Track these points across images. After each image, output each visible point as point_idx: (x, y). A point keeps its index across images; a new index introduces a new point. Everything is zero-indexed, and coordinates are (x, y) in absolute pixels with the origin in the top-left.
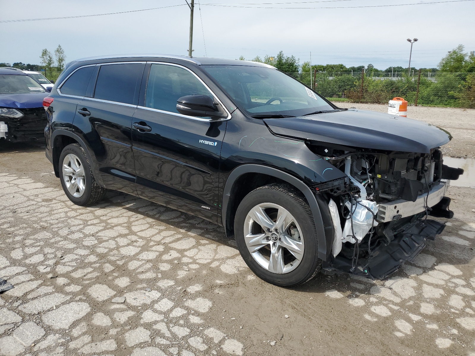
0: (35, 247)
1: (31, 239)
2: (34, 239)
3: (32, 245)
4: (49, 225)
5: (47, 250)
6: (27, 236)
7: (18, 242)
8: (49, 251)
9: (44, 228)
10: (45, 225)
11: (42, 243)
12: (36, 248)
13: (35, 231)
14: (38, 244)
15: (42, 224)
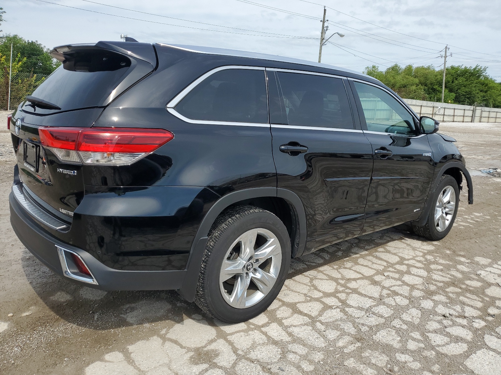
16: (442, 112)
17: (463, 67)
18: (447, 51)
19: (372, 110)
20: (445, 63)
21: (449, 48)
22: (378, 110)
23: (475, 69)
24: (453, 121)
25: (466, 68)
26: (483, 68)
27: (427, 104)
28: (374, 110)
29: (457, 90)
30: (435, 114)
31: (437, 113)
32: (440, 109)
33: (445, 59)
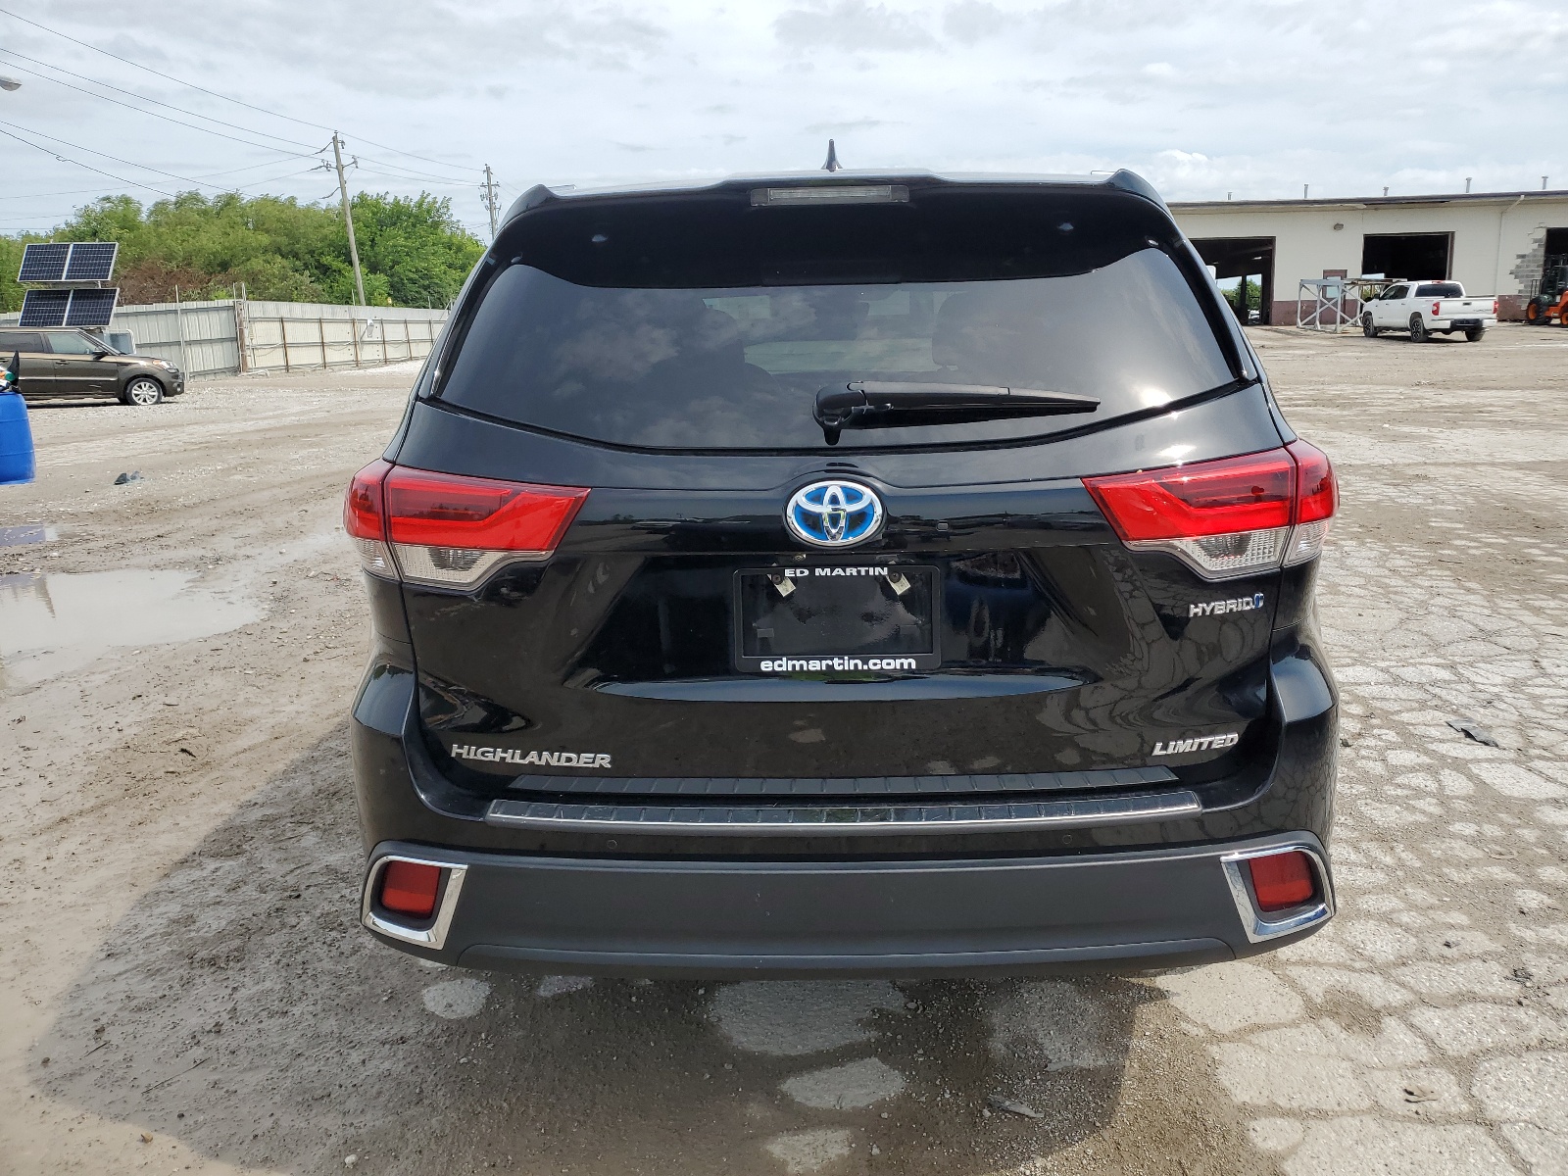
0: (1409, 787)
1: (1423, 812)
2: (1413, 809)
3: (1419, 793)
4: (1364, 845)
5: (1378, 768)
6: (1437, 828)
7: (1463, 817)
8: (1371, 764)
9: (1383, 837)
10: (1375, 850)
11: (1391, 791)
12: (1406, 781)
13: (1412, 836)
14: (1399, 792)
15: (1388, 860)
16: (377, 335)
17: (390, 199)
18: (341, 150)
19: (169, 344)
20: (343, 188)
21: (343, 142)
22: (190, 343)
23: (420, 205)
24: (411, 359)
25: (397, 202)
26: (440, 200)
27: (333, 314)
28: (178, 343)
29: (392, 267)
30: (363, 342)
31: (365, 338)
32: (371, 325)
33: (340, 175)
